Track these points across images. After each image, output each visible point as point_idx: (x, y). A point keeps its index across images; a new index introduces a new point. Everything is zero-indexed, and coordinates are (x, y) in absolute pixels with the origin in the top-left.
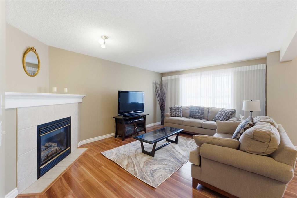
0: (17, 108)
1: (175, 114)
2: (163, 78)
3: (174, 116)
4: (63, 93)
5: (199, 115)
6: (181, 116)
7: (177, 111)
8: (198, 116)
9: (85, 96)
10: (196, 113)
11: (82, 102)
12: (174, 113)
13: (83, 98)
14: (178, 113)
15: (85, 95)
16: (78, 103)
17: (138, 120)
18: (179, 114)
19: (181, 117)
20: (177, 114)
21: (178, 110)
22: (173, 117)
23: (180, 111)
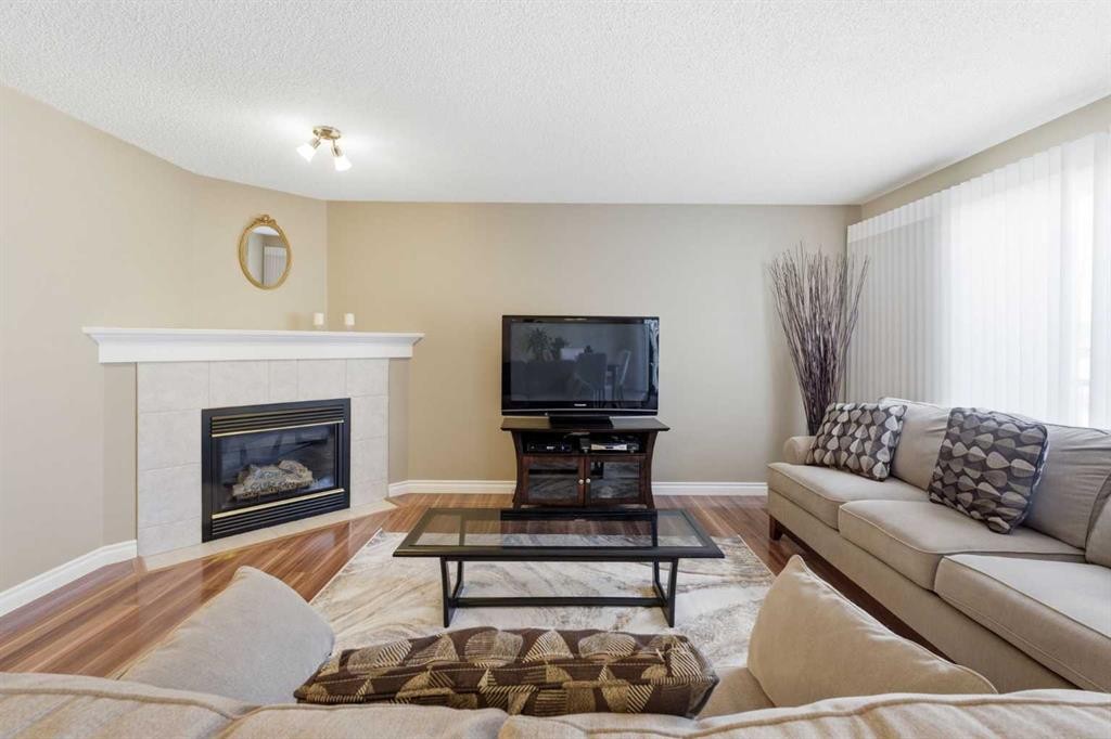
0: (136, 363)
1: (834, 452)
2: (856, 232)
3: (827, 459)
4: (343, 328)
5: (983, 486)
6: (870, 471)
7: (859, 434)
8: (974, 492)
9: (420, 339)
10: (963, 473)
11: (410, 355)
12: (833, 444)
13: (416, 343)
14: (853, 448)
15: (422, 335)
16: (391, 359)
17: (603, 448)
18: (859, 456)
19: (871, 477)
20: (844, 455)
21: (868, 426)
22: (822, 465)
23: (878, 439)
